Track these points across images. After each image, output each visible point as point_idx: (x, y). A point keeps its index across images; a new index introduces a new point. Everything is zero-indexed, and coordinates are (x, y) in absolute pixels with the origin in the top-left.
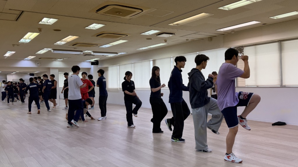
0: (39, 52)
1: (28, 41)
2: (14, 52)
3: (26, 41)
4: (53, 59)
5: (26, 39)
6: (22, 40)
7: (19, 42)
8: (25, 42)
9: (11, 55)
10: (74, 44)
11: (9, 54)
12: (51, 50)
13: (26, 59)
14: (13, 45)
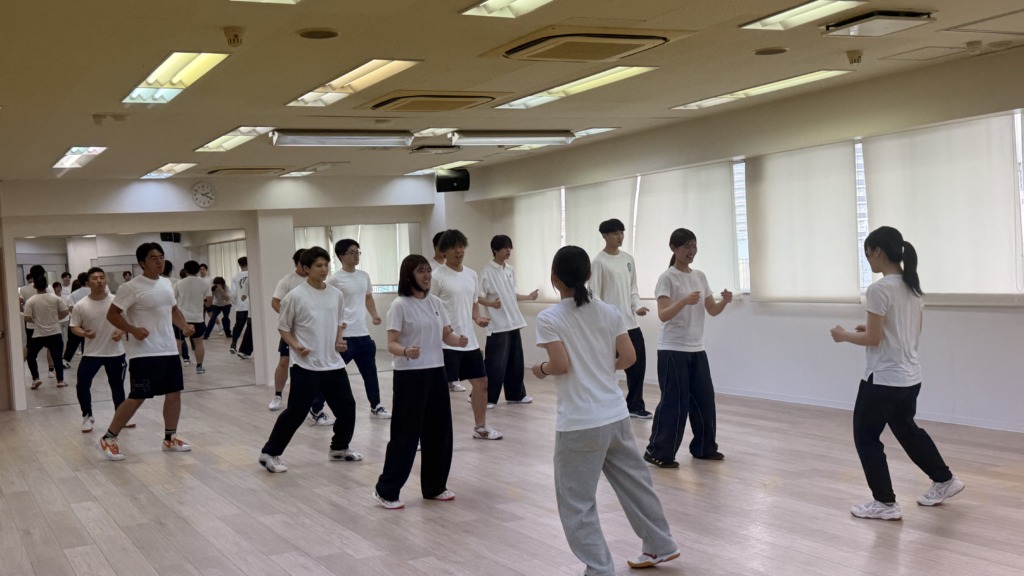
0: (213, 146)
1: (167, 95)
2: (98, 150)
3: (157, 96)
4: (271, 174)
5: (158, 85)
6: (141, 94)
7: (127, 100)
8: (150, 101)
9: (85, 161)
10: (382, 98)
11: (76, 157)
12: (267, 134)
13: (153, 175)
14: (98, 117)
